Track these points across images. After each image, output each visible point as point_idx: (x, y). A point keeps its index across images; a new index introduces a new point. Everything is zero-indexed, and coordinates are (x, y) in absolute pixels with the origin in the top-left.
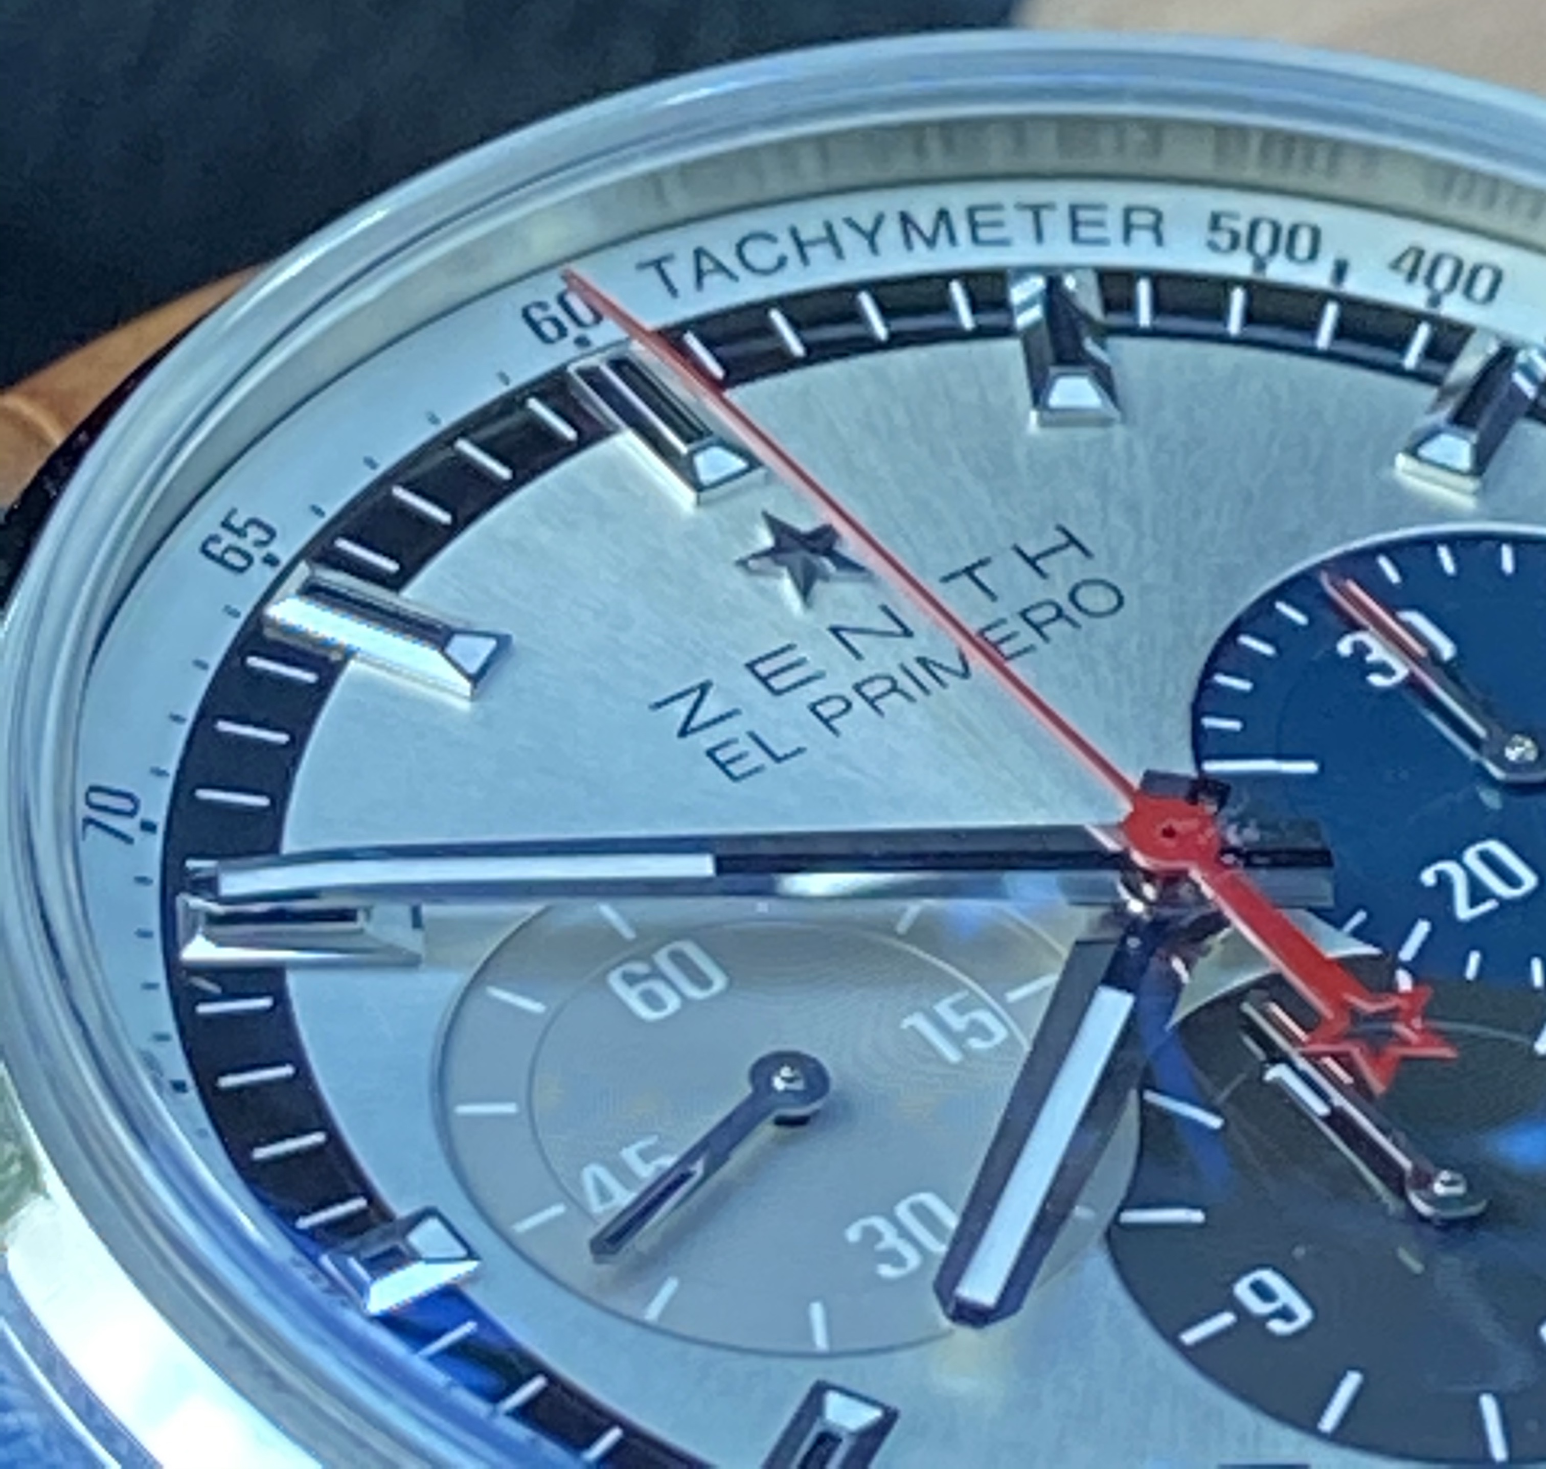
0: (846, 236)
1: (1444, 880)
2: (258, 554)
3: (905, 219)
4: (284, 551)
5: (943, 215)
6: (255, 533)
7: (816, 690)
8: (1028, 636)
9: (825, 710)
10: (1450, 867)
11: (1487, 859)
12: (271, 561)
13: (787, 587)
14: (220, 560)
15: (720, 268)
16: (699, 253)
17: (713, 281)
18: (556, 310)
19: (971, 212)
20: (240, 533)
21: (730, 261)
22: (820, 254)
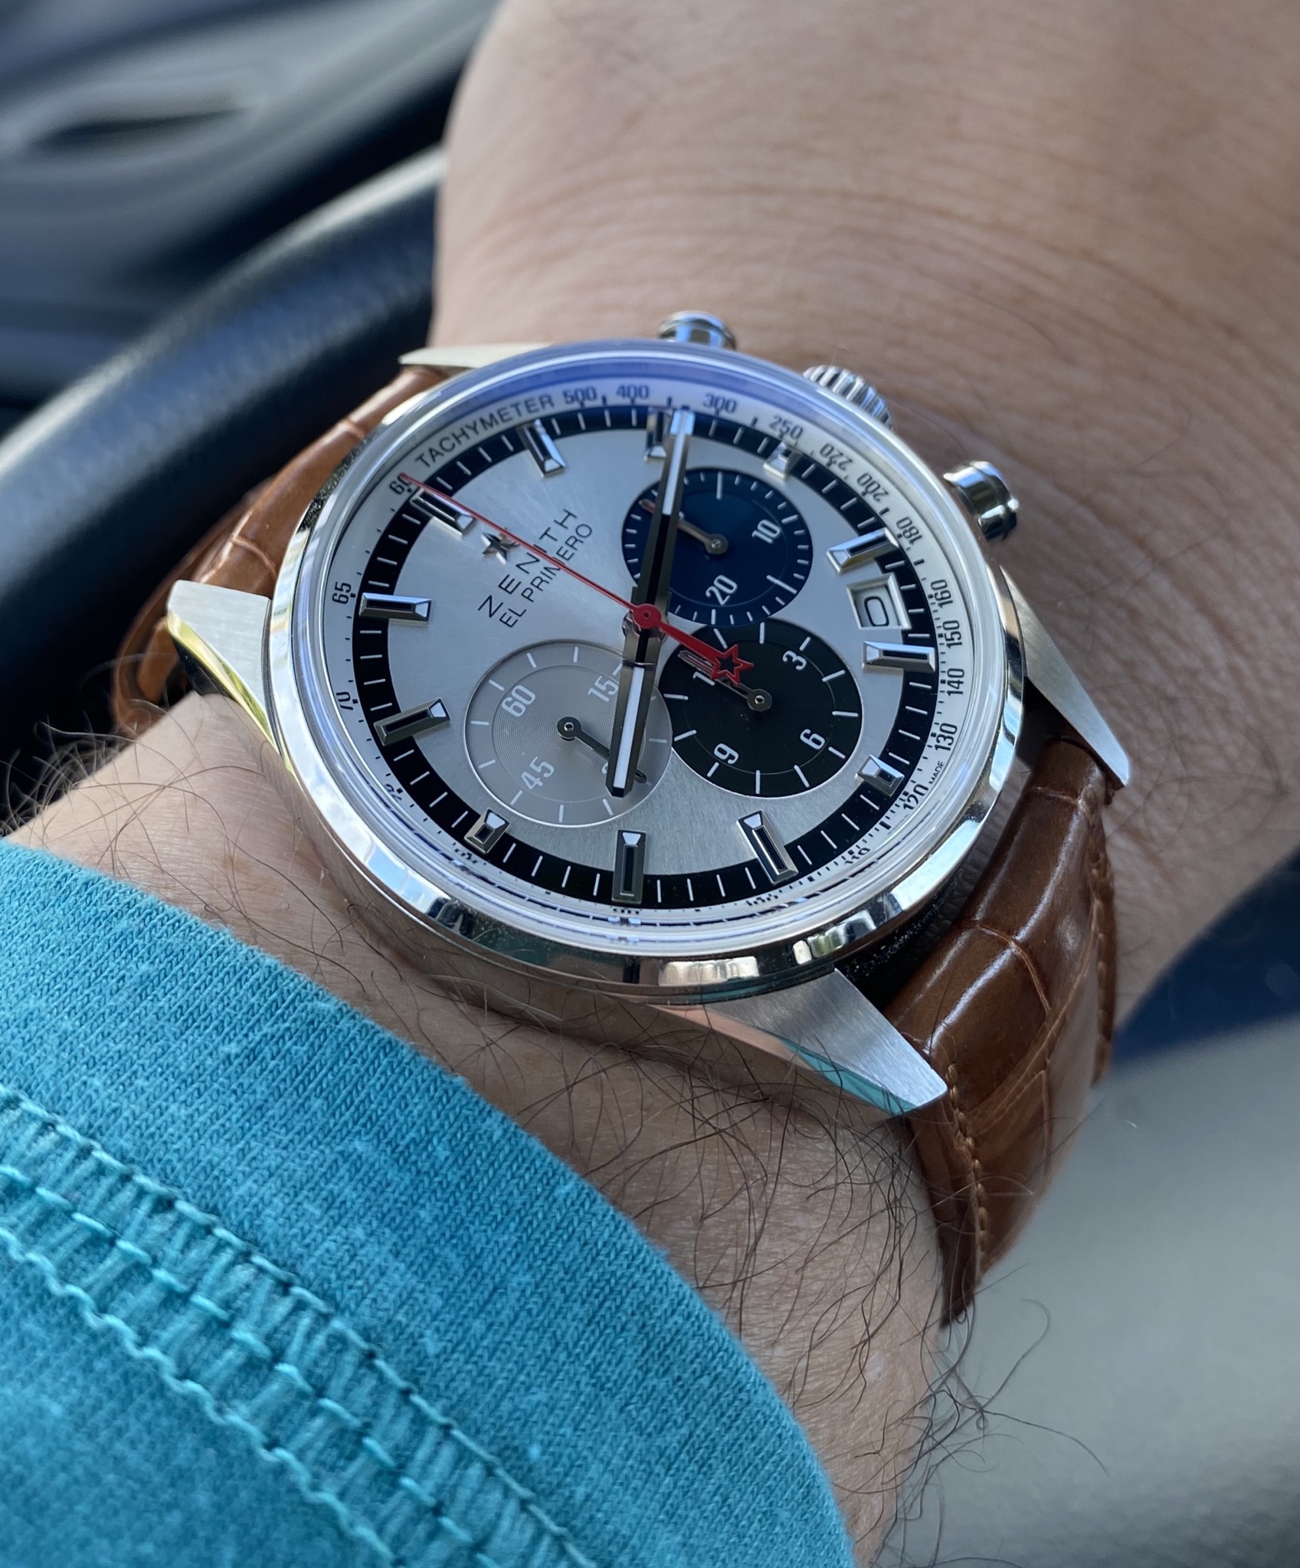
0: (470, 432)
1: (712, 593)
2: (348, 595)
3: (482, 421)
4: (355, 590)
5: (491, 416)
6: (345, 588)
7: (521, 589)
8: (571, 551)
9: (526, 594)
10: (712, 588)
12: (353, 596)
13: (499, 556)
14: (339, 601)
15: (438, 453)
16: (431, 450)
17: (437, 458)
18: (399, 483)
19: (499, 412)
20: (341, 590)
21: (440, 450)
22: (463, 439)
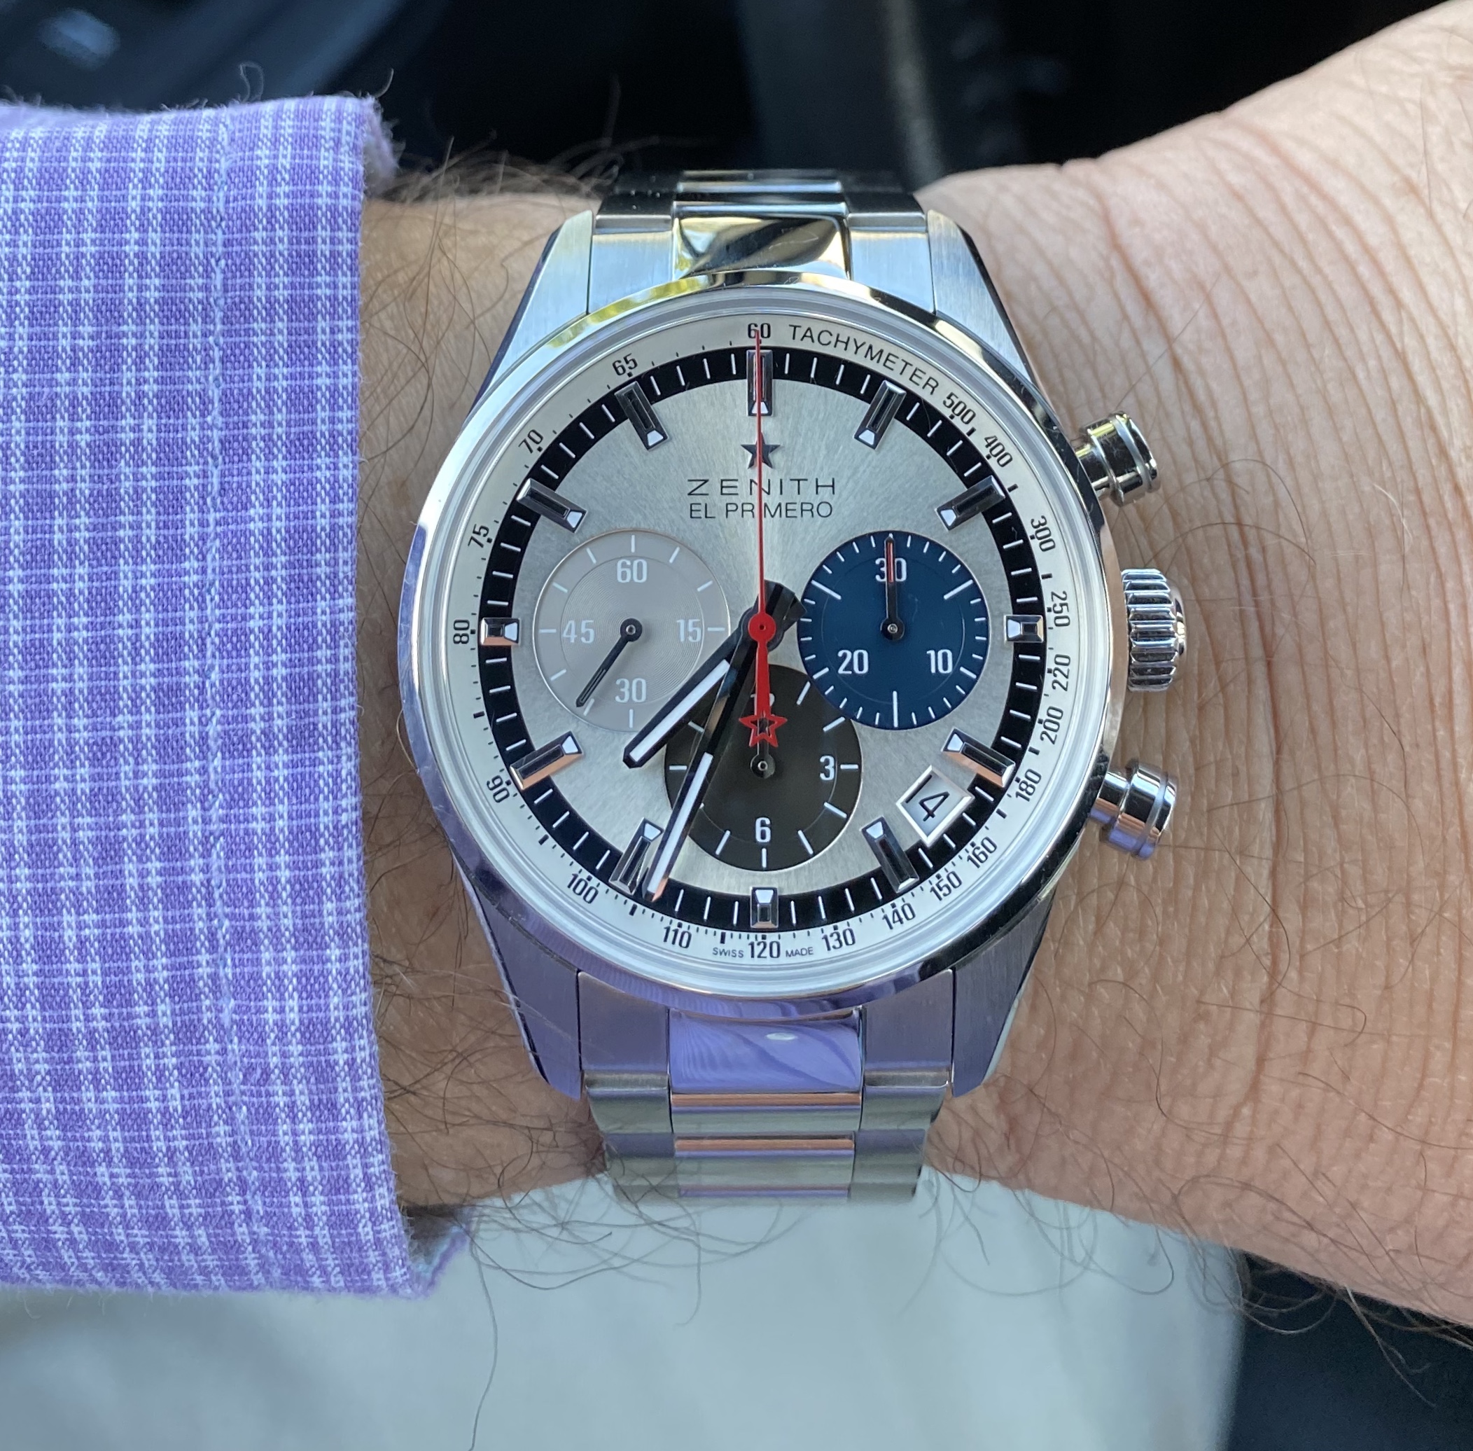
11: (861, 656)
